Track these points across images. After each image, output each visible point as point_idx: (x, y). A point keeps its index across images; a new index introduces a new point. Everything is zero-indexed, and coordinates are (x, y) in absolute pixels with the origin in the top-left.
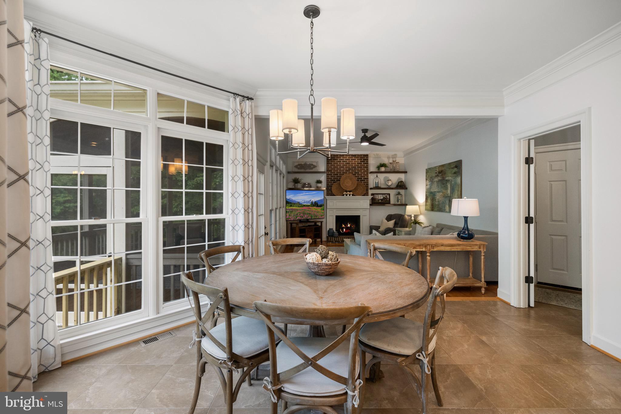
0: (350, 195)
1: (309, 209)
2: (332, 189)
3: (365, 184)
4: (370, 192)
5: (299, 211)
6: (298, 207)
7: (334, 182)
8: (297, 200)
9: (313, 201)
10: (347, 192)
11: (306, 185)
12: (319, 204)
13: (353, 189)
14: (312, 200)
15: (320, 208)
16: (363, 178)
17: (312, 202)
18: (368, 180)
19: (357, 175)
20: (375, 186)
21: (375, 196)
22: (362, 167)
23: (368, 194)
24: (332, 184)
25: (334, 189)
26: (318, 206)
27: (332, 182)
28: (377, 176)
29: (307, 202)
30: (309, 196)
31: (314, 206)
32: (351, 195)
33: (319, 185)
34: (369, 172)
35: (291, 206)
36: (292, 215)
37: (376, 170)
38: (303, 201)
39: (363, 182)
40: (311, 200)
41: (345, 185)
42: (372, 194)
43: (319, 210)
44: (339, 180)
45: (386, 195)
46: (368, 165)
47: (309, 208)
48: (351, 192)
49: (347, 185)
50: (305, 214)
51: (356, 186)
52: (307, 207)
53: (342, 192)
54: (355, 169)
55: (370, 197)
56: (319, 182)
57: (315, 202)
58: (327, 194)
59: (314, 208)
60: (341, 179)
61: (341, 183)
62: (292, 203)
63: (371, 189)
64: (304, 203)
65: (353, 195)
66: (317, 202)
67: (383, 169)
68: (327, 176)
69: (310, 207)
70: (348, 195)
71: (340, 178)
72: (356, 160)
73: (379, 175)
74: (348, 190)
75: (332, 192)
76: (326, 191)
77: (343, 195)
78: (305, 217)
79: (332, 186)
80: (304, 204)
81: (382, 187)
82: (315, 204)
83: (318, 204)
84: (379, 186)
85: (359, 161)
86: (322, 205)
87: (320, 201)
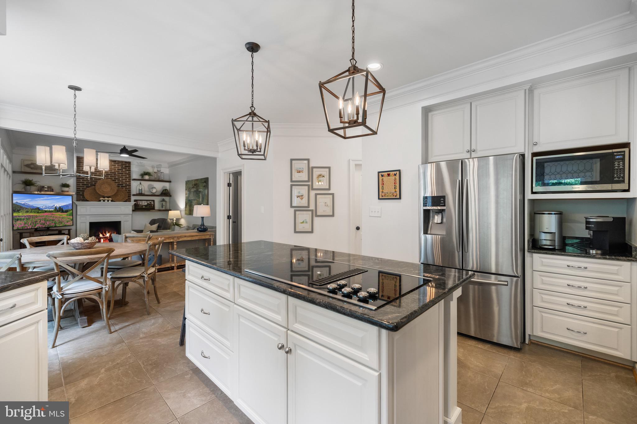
0: (108, 201)
1: (53, 216)
2: (85, 194)
3: (126, 191)
4: (133, 198)
5: (38, 218)
7: (86, 187)
10: (104, 198)
11: (45, 188)
12: (64, 210)
13: (113, 194)
14: (56, 205)
15: (66, 213)
16: (124, 184)
17: (56, 207)
18: (130, 187)
19: (117, 181)
20: (138, 192)
21: (138, 202)
22: (123, 174)
23: (130, 200)
24: (85, 189)
25: (87, 194)
26: (63, 212)
27: (84, 187)
28: (140, 184)
29: (49, 207)
31: (58, 211)
32: (110, 201)
33: (66, 189)
34: (132, 178)
35: (22, 212)
37: (140, 178)
38: (44, 206)
39: (124, 188)
40: (54, 206)
41: (102, 191)
42: (135, 201)
44: (95, 185)
45: (150, 201)
46: (130, 172)
47: (53, 214)
48: (110, 198)
49: (104, 190)
50: (48, 221)
51: (116, 191)
52: (50, 213)
53: (97, 197)
54: (114, 175)
55: (133, 203)
56: (67, 186)
57: (60, 208)
58: (77, 199)
59: (58, 214)
60: (97, 184)
61: (97, 188)
63: (134, 195)
64: (46, 208)
65: (112, 201)
66: (61, 207)
67: (147, 177)
68: (77, 180)
69: (54, 213)
70: (106, 201)
71: (96, 183)
72: (117, 166)
73: (142, 182)
74: (106, 195)
75: (84, 197)
76: (75, 197)
77: (100, 201)
78: (46, 225)
79: (84, 191)
80: (46, 210)
81: (146, 193)
82: (61, 210)
83: (63, 209)
84: (143, 192)
85: (120, 167)
86: (70, 211)
87: (67, 206)
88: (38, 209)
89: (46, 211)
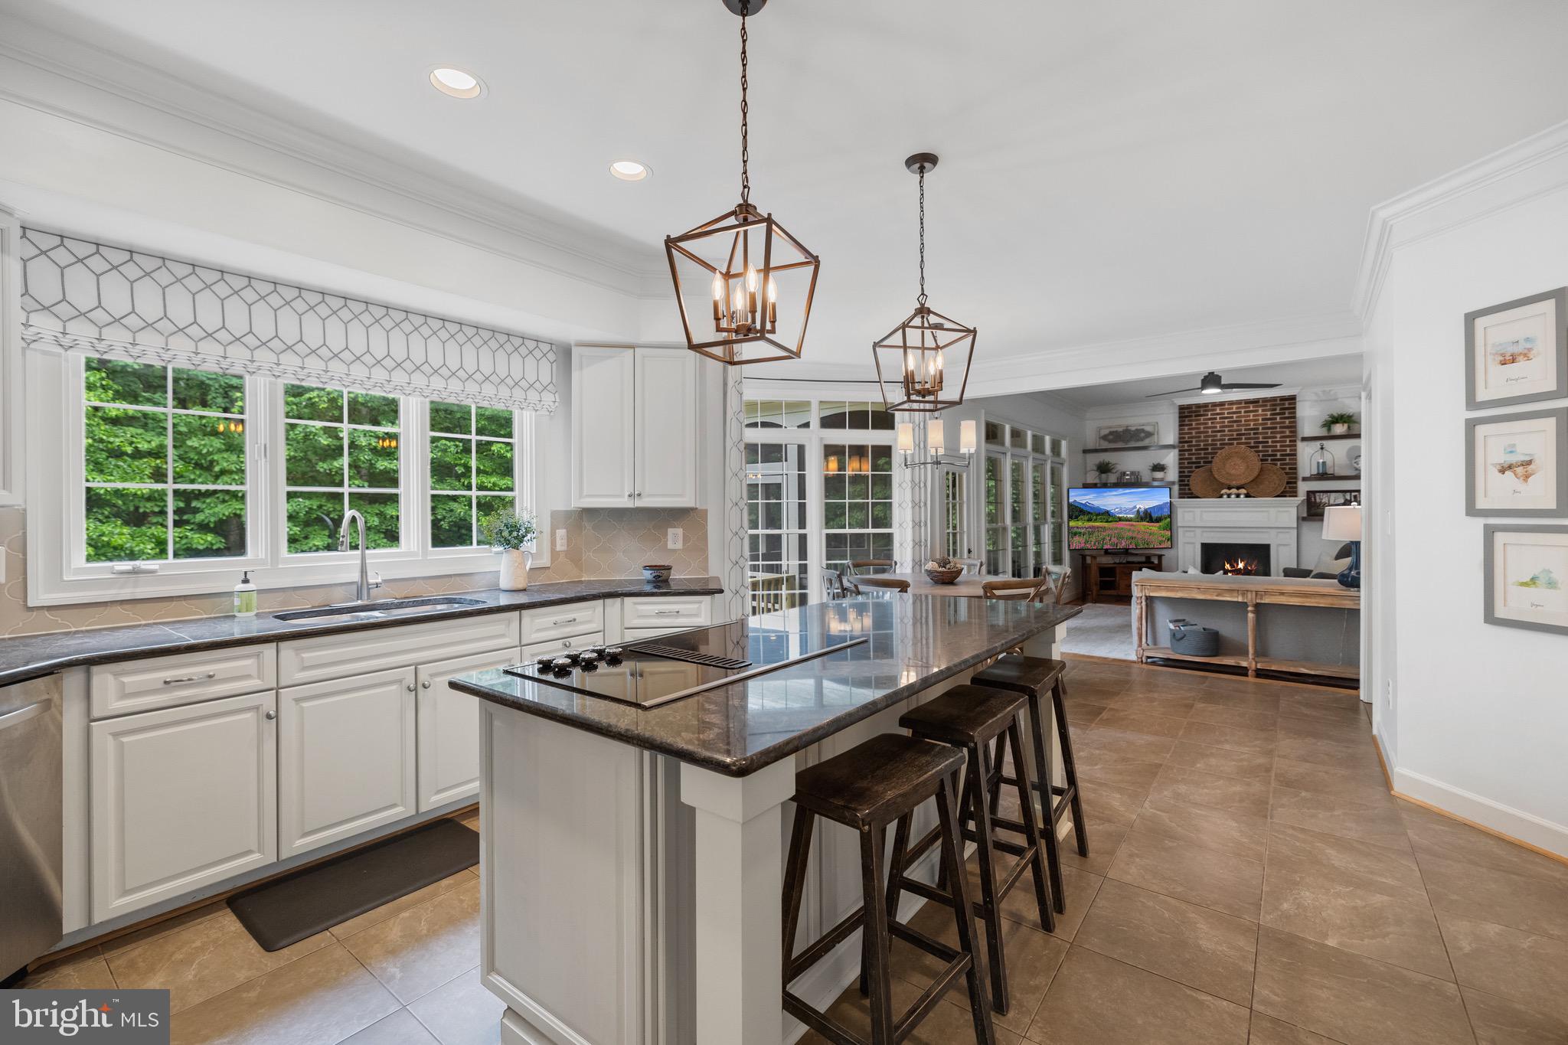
0: (1238, 496)
1: (1132, 528)
2: (1191, 483)
3: (1284, 469)
4: (1303, 488)
5: (1107, 532)
6: (1107, 522)
7: (1196, 467)
8: (1105, 506)
9: (1140, 508)
10: (1230, 488)
11: (1128, 475)
12: (1155, 516)
13: (1251, 479)
14: (1138, 507)
15: (1157, 524)
16: (1279, 454)
17: (1138, 511)
18: (1296, 459)
19: (1260, 449)
20: (1315, 472)
21: (1317, 498)
22: (1276, 428)
23: (1296, 492)
24: (1192, 472)
25: (1195, 482)
26: (1151, 520)
27: (1191, 467)
28: (1322, 448)
29: (1126, 511)
30: (1130, 496)
31: (1142, 519)
32: (1242, 496)
33: (1159, 475)
34: (1300, 435)
35: (1090, 520)
36: (1093, 539)
37: (1323, 432)
39: (1279, 463)
40: (1135, 507)
41: (1227, 473)
42: (1309, 493)
43: (1154, 528)
44: (1211, 462)
45: (1353, 494)
46: (1295, 422)
47: (1132, 525)
48: (1243, 488)
49: (1233, 472)
50: (1123, 538)
51: (1256, 473)
52: (1128, 523)
53: (1216, 488)
54: (1254, 434)
55: (1302, 496)
56: (1159, 468)
57: (1146, 511)
58: (1180, 494)
59: (1144, 526)
60: (1216, 460)
61: (1215, 469)
62: (1092, 514)
63: (1305, 479)
65: (1247, 496)
66: (1149, 511)
67: (1339, 429)
68: (1180, 455)
69: (1134, 523)
70: (1233, 496)
71: (1212, 458)
72: (1260, 412)
73: (1329, 444)
74: (1234, 483)
75: (1189, 489)
76: (1176, 488)
77: (1221, 496)
78: (1123, 544)
79: (1189, 476)
80: (1124, 516)
81: (1339, 472)
82: (1147, 516)
83: (1153, 516)
84: (1330, 471)
85: (1269, 413)
86: (1166, 518)
87: (1160, 507)
88: (1107, 513)
89: (1120, 519)
